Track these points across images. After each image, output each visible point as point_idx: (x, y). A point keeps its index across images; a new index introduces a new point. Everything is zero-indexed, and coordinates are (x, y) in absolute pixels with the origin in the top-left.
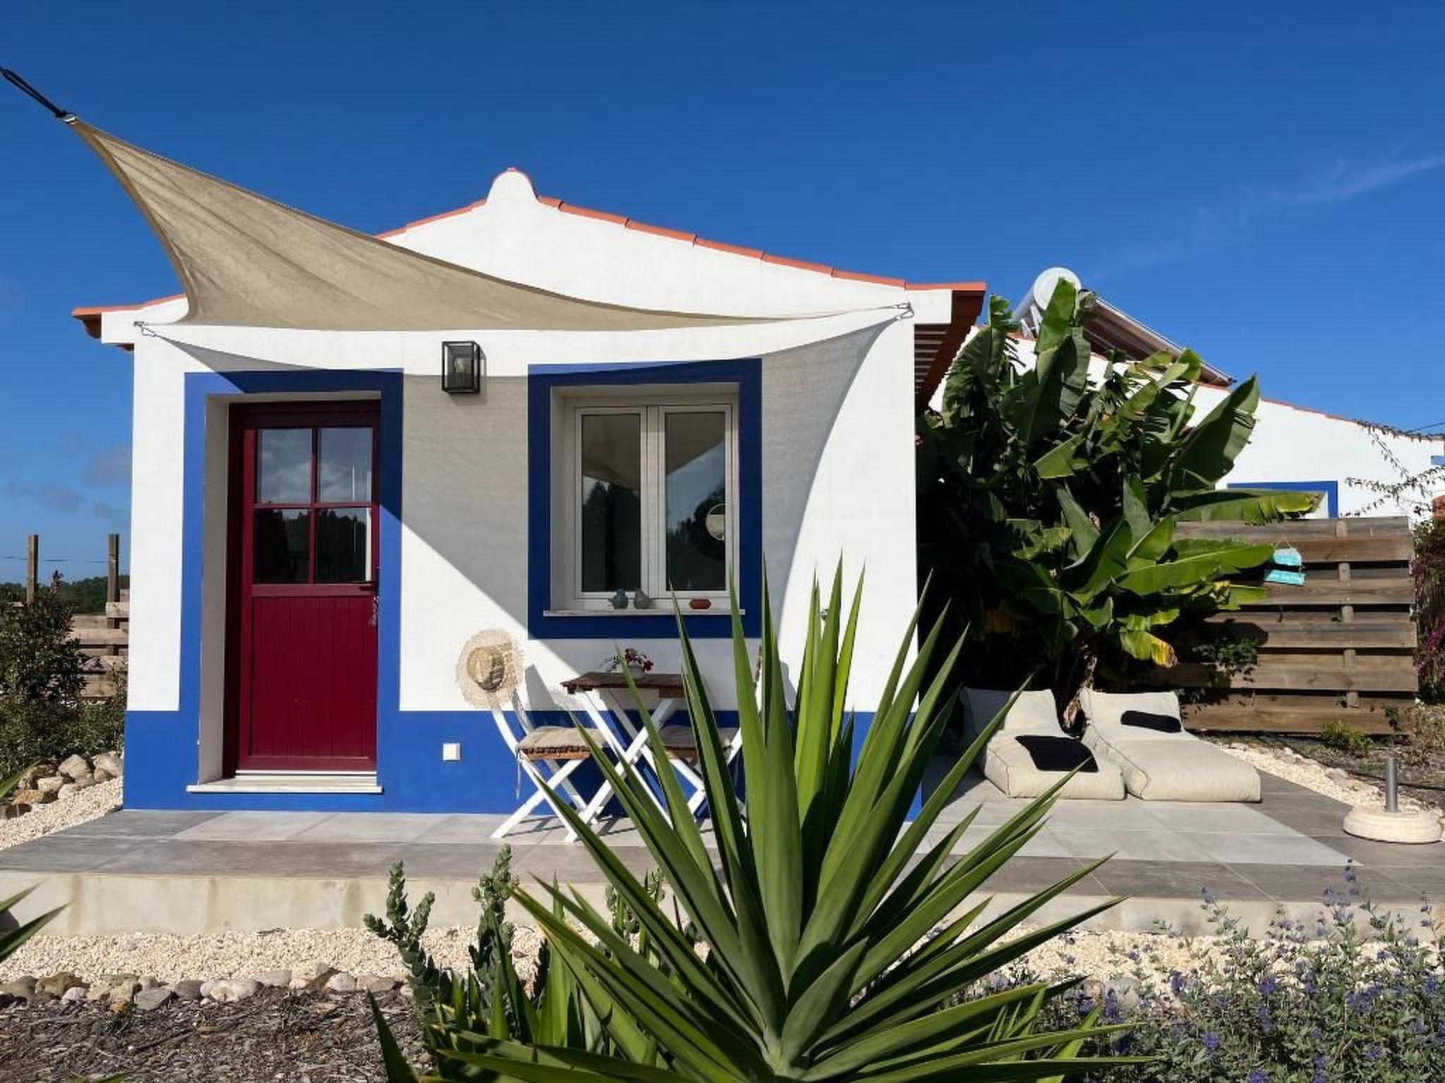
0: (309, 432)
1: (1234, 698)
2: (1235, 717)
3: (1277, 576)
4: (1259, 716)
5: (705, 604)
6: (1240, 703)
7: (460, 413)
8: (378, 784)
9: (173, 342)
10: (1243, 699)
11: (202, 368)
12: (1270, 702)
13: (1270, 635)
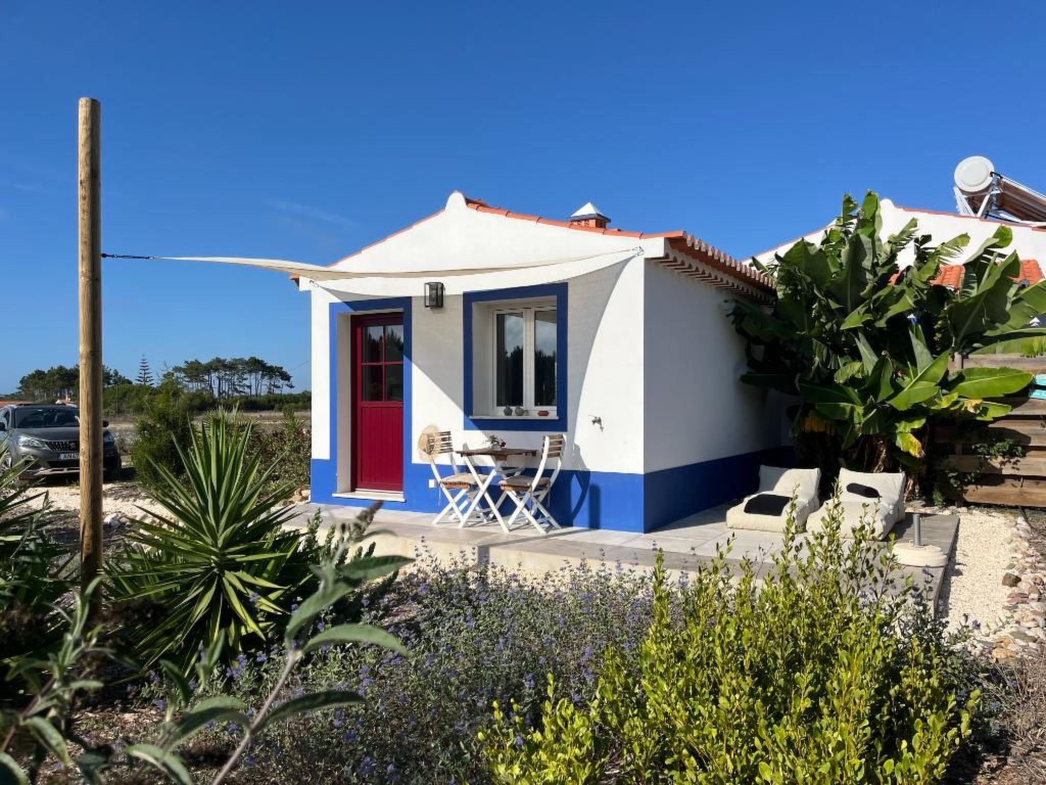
0: (382, 328)
1: (1009, 482)
2: (1005, 495)
3: (1038, 394)
4: (1022, 495)
5: (546, 413)
6: (1013, 485)
7: (435, 317)
8: (404, 497)
9: (324, 288)
10: (1014, 482)
11: (336, 300)
12: (1034, 484)
13: (1032, 437)
